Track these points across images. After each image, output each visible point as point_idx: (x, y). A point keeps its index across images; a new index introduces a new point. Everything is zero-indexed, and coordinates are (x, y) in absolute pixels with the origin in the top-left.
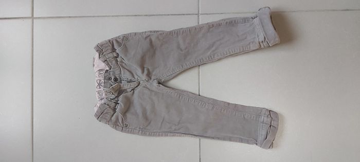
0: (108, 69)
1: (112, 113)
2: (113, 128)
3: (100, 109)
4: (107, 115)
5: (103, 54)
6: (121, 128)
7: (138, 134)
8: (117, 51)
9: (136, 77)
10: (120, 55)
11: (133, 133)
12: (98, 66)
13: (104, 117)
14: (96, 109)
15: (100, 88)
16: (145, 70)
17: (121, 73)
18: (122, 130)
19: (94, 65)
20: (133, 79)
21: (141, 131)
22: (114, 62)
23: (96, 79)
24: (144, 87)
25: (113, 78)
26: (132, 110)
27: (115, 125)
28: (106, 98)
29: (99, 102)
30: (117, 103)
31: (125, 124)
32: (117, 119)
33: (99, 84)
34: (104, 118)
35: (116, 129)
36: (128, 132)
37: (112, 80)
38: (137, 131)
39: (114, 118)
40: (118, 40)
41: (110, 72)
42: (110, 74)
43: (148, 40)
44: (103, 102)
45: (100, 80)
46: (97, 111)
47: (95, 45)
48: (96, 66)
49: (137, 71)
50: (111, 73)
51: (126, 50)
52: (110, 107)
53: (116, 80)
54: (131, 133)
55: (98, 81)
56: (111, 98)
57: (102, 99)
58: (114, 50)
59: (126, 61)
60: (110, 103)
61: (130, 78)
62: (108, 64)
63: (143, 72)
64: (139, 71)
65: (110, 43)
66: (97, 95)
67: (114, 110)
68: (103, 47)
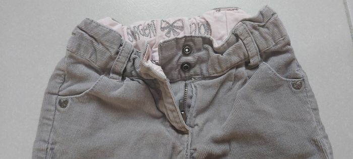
0: (216, 44)
1: (96, 66)
2: (58, 69)
3: (105, 34)
4: (91, 51)
5: (255, 28)
6: (56, 91)
7: (39, 139)
8: (264, 66)
9: (199, 120)
10: (255, 73)
11: (41, 125)
12: (218, 20)
13: (84, 43)
14: (105, 21)
15: (163, 29)
16: (224, 147)
17: (204, 78)
18: (49, 93)
19: (219, 10)
20: (192, 111)
21: (44, 146)
22: (235, 59)
23: (186, 19)
24: (174, 148)
25: (190, 59)
26: (106, 117)
27: (65, 75)
28: (136, 46)
29: (125, 28)
30: (124, 75)
31: (66, 102)
32: (81, 79)
33: (171, 27)
34: (79, 45)
35: (54, 77)
36: (45, 110)
37: (185, 59)
38: (45, 136)
39: (82, 69)
40: (294, 65)
41: (206, 49)
42: (199, 50)
43: (310, 147)
44: (127, 39)
45: (182, 28)
46: (98, 25)
47: (275, 8)
48: (218, 14)
49: (215, 121)
50: (202, 53)
51: (270, 87)
52: (112, 59)
53: (186, 67)
54: (43, 118)
55: (179, 24)
56: (136, 61)
57: (133, 34)
58: (266, 55)
59: (238, 90)
60: (124, 60)
61: (195, 103)
62: (229, 44)
63: (218, 141)
64: (217, 129)
65: (285, 46)
66: (144, 23)
67: (105, 70)
68: (271, 27)
